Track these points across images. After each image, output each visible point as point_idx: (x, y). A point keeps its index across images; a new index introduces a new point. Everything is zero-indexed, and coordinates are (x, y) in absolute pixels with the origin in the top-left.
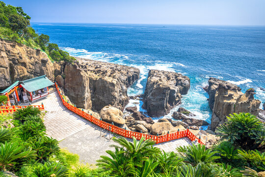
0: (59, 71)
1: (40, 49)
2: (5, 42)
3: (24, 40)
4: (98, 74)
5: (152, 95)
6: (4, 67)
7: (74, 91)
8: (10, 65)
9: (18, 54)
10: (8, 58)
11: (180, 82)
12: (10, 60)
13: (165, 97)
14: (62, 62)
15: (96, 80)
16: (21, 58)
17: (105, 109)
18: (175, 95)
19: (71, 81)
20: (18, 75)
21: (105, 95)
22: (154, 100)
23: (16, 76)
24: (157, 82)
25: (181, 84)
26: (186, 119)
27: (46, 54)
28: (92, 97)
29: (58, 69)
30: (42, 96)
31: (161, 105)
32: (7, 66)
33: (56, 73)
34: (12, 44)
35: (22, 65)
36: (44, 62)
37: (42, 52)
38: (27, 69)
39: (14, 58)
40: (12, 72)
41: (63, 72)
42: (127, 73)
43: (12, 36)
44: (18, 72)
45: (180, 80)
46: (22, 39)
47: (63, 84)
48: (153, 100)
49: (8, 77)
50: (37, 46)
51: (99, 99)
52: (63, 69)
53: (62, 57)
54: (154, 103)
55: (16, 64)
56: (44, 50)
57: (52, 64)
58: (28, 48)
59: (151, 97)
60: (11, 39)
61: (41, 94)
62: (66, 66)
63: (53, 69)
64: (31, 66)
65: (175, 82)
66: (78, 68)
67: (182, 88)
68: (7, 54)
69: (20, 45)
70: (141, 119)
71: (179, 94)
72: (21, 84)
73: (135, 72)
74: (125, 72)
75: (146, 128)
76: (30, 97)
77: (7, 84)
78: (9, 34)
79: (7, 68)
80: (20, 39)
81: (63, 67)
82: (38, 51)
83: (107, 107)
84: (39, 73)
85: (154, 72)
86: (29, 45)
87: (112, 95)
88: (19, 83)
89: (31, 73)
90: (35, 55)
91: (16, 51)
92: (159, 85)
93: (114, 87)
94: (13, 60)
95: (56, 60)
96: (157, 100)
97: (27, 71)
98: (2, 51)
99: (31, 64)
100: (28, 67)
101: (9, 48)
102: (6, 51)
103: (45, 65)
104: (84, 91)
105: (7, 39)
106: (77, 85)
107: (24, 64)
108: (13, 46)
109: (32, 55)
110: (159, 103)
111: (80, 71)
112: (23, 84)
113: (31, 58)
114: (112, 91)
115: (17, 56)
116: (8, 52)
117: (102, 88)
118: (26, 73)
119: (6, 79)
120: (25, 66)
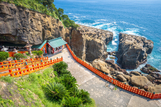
0: (68, 34)
1: (58, 19)
2: (40, 14)
3: (50, 13)
4: (90, 37)
5: (127, 54)
6: (40, 31)
7: (77, 48)
8: (43, 30)
9: (47, 22)
10: (41, 25)
11: (146, 45)
12: (42, 26)
13: (138, 56)
14: (70, 28)
15: (89, 41)
16: (49, 25)
17: (95, 61)
18: (144, 54)
19: (75, 41)
20: (47, 37)
21: (95, 51)
22: (129, 57)
23: (45, 37)
24: (132, 45)
25: (148, 46)
26: (153, 74)
27: (62, 22)
28: (86, 52)
29: (68, 33)
30: (59, 50)
31: (134, 61)
32: (41, 31)
33: (67, 35)
34: (44, 15)
35: (49, 30)
36: (61, 28)
37: (60, 21)
38: (51, 32)
39: (45, 25)
40: (44, 35)
41: (70, 35)
42: (106, 35)
43: (44, 10)
44: (47, 35)
45: (147, 43)
46: (49, 12)
47: (70, 43)
48: (127, 57)
49: (41, 38)
50: (57, 17)
51: (90, 54)
52: (71, 33)
53: (71, 24)
54: (128, 60)
55: (46, 29)
56: (60, 19)
57: (65, 29)
58: (52, 18)
59: (126, 55)
60: (43, 12)
61: (59, 49)
62: (73, 30)
63: (65, 33)
64: (54, 30)
65: (143, 44)
66: (81, 33)
67: (148, 49)
68: (41, 22)
69: (48, 16)
70: (118, 70)
71: (146, 54)
72: (48, 43)
73: (110, 35)
74: (104, 35)
75: (125, 78)
76: (53, 51)
77: (41, 42)
78: (43, 9)
79: (41, 32)
80: (48, 12)
81: (71, 31)
82: (58, 20)
83: (97, 60)
84: (57, 36)
85: (125, 36)
86: (53, 16)
87: (99, 52)
88: (47, 42)
89: (53, 35)
90: (56, 23)
91: (46, 21)
92: (134, 47)
93: (101, 46)
94: (44, 26)
95: (67, 27)
96: (131, 57)
97: (51, 34)
98: (39, 20)
99: (54, 29)
100: (52, 31)
101: (43, 18)
102: (41, 20)
103: (61, 30)
104: (83, 48)
105: (41, 12)
106: (79, 44)
107: (50, 29)
108: (45, 17)
109: (54, 23)
110: (132, 60)
111: (82, 34)
112: (49, 42)
113: (54, 25)
114: (99, 49)
115: (47, 24)
116: (42, 21)
117: (93, 47)
118: (51, 36)
119: (40, 39)
120: (50, 31)
